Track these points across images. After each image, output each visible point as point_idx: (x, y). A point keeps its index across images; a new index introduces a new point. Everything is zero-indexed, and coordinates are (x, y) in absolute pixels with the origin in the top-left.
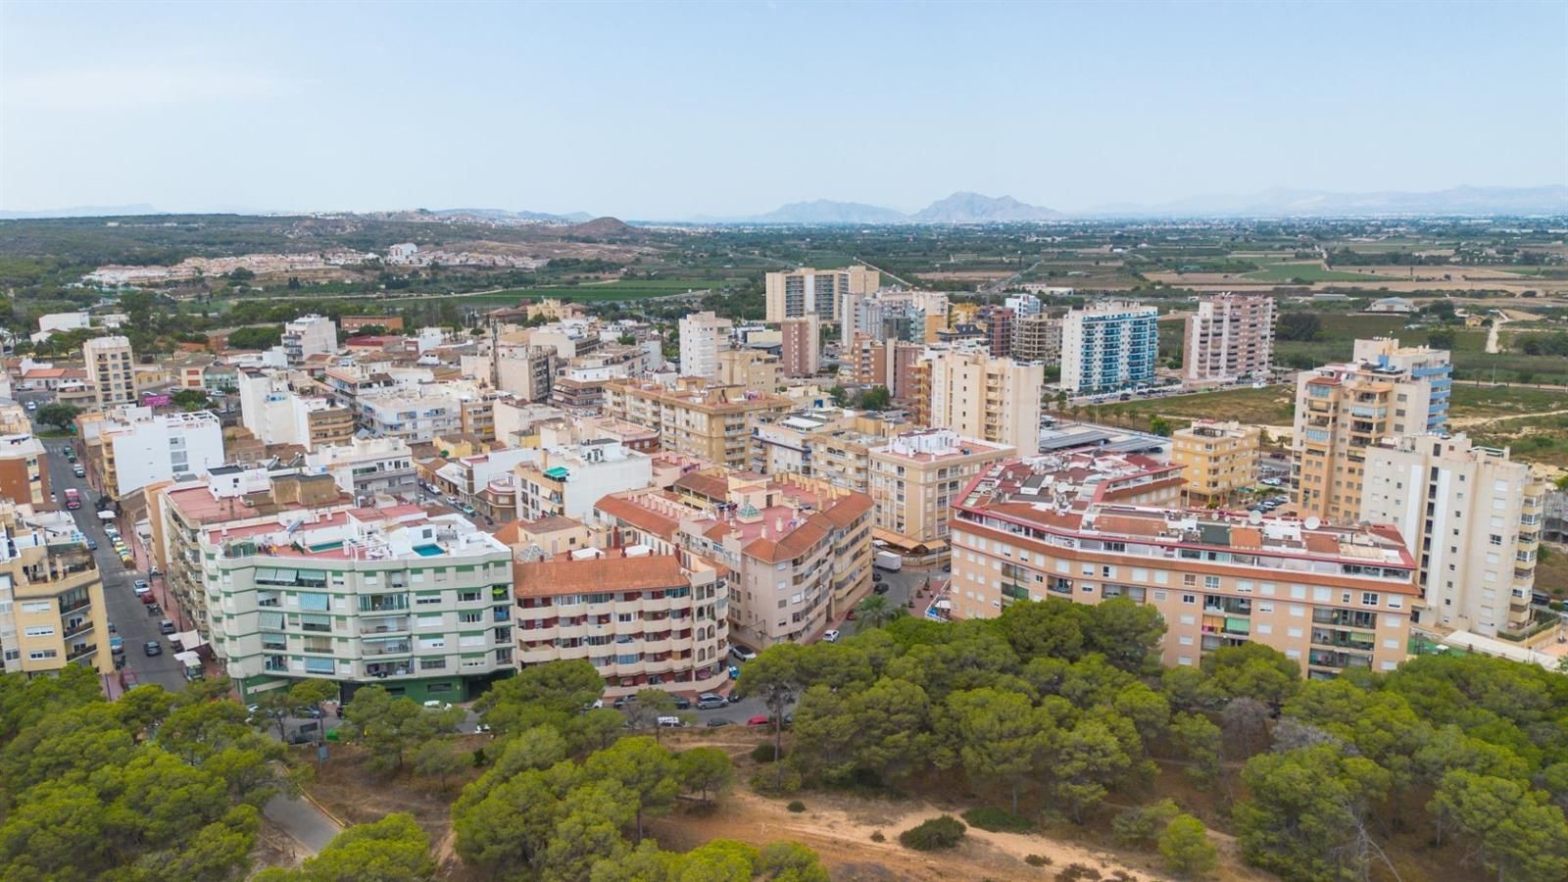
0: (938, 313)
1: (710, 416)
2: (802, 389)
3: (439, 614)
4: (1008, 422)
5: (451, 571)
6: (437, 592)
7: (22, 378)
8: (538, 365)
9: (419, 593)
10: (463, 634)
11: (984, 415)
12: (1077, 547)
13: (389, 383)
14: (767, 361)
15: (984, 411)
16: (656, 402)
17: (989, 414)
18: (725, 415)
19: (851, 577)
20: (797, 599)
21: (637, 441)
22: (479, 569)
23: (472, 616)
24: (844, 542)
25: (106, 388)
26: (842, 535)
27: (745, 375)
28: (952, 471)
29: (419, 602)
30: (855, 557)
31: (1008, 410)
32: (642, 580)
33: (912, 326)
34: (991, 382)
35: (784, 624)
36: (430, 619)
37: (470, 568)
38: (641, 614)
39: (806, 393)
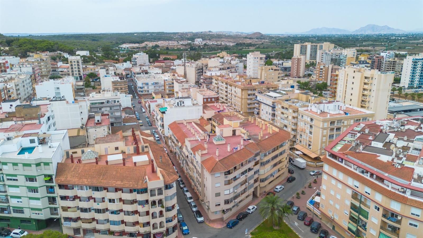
0: (352, 56)
1: (242, 90)
2: (286, 81)
3: (17, 187)
4: (372, 100)
5: (20, 166)
6: (15, 176)
7: (58, 68)
8: (199, 70)
9: (7, 175)
10: (31, 198)
11: (361, 95)
12: (408, 195)
13: (147, 73)
14: (275, 70)
15: (361, 93)
16: (226, 84)
17: (363, 95)
18: (248, 90)
19: (271, 175)
20: (227, 192)
21: (209, 98)
22: (34, 166)
23: (35, 190)
24: (266, 159)
25: (73, 71)
26: (265, 155)
27: (266, 75)
28: (338, 122)
29: (8, 179)
30: (275, 165)
31: (373, 94)
32: (122, 181)
33: (342, 61)
34: (366, 81)
35: (219, 205)
36: (14, 188)
37: (29, 165)
38: (121, 200)
39: (288, 83)
